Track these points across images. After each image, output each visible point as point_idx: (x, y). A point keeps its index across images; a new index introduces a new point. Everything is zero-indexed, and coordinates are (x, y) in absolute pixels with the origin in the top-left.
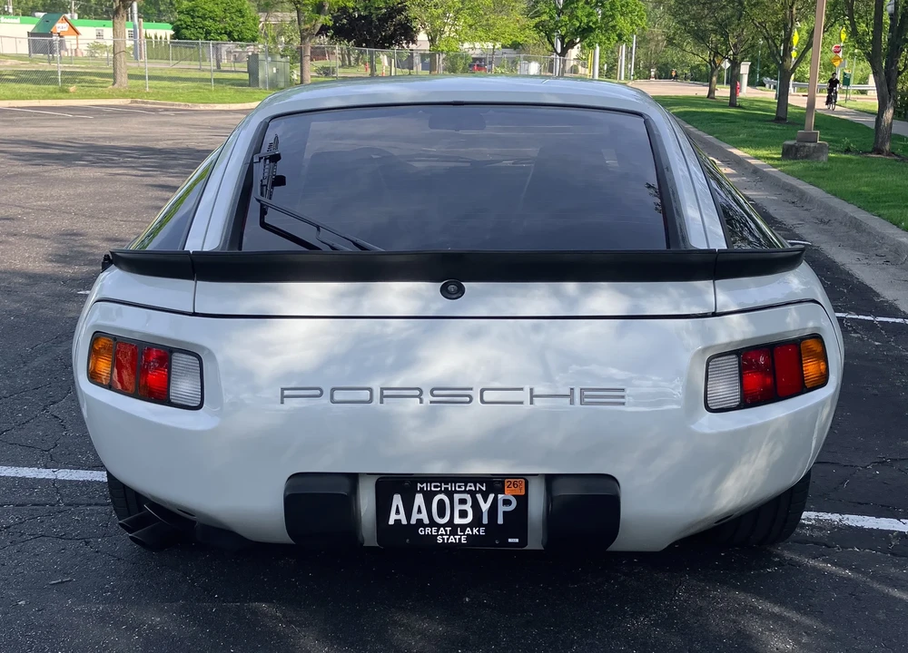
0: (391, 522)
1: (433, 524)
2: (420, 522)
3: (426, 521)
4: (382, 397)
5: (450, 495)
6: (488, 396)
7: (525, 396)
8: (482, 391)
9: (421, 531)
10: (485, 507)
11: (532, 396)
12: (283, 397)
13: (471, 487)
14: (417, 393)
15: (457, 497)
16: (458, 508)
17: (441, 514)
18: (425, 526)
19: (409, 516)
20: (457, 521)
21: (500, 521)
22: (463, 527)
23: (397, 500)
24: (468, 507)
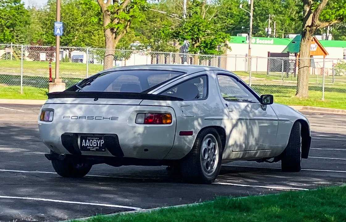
0: (83, 145)
1: (90, 146)
2: (87, 145)
3: (89, 145)
4: (79, 118)
5: (93, 140)
6: (96, 118)
7: (102, 118)
8: (96, 117)
9: (88, 148)
10: (99, 143)
11: (104, 118)
12: (64, 118)
13: (96, 139)
14: (85, 117)
15: (94, 140)
16: (94, 143)
17: (91, 144)
18: (89, 146)
19: (86, 144)
20: (94, 145)
21: (101, 146)
22: (95, 147)
23: (84, 140)
24: (96, 143)
